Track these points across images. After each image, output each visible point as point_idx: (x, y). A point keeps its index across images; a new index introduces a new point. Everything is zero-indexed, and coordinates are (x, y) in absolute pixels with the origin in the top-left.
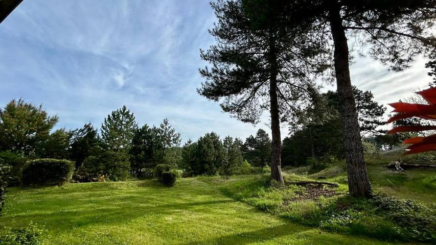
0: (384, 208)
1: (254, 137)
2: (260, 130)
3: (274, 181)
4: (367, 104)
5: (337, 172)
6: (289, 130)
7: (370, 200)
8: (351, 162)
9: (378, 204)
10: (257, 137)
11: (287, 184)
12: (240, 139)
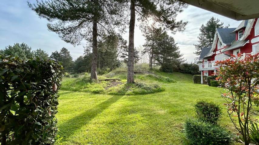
0: (140, 86)
1: (59, 53)
2: (64, 48)
3: (93, 79)
4: (125, 46)
5: (113, 75)
6: (84, 51)
7: (134, 84)
8: (130, 70)
9: (137, 85)
10: (61, 53)
11: (100, 81)
12: (46, 52)
